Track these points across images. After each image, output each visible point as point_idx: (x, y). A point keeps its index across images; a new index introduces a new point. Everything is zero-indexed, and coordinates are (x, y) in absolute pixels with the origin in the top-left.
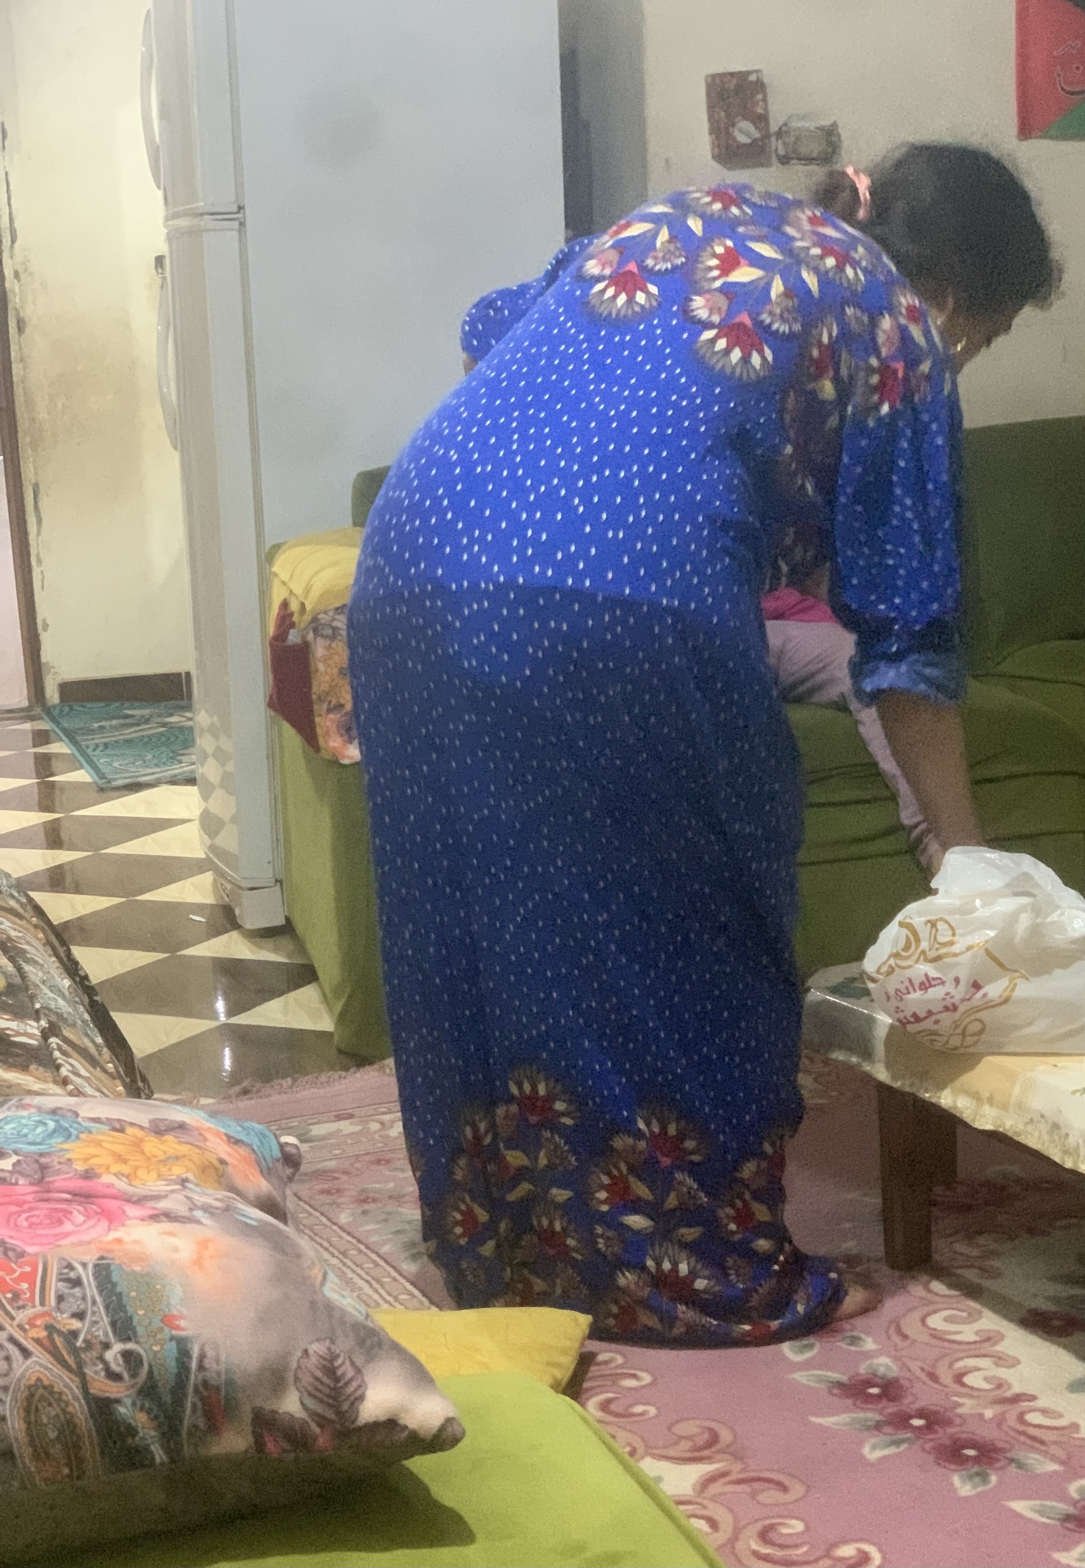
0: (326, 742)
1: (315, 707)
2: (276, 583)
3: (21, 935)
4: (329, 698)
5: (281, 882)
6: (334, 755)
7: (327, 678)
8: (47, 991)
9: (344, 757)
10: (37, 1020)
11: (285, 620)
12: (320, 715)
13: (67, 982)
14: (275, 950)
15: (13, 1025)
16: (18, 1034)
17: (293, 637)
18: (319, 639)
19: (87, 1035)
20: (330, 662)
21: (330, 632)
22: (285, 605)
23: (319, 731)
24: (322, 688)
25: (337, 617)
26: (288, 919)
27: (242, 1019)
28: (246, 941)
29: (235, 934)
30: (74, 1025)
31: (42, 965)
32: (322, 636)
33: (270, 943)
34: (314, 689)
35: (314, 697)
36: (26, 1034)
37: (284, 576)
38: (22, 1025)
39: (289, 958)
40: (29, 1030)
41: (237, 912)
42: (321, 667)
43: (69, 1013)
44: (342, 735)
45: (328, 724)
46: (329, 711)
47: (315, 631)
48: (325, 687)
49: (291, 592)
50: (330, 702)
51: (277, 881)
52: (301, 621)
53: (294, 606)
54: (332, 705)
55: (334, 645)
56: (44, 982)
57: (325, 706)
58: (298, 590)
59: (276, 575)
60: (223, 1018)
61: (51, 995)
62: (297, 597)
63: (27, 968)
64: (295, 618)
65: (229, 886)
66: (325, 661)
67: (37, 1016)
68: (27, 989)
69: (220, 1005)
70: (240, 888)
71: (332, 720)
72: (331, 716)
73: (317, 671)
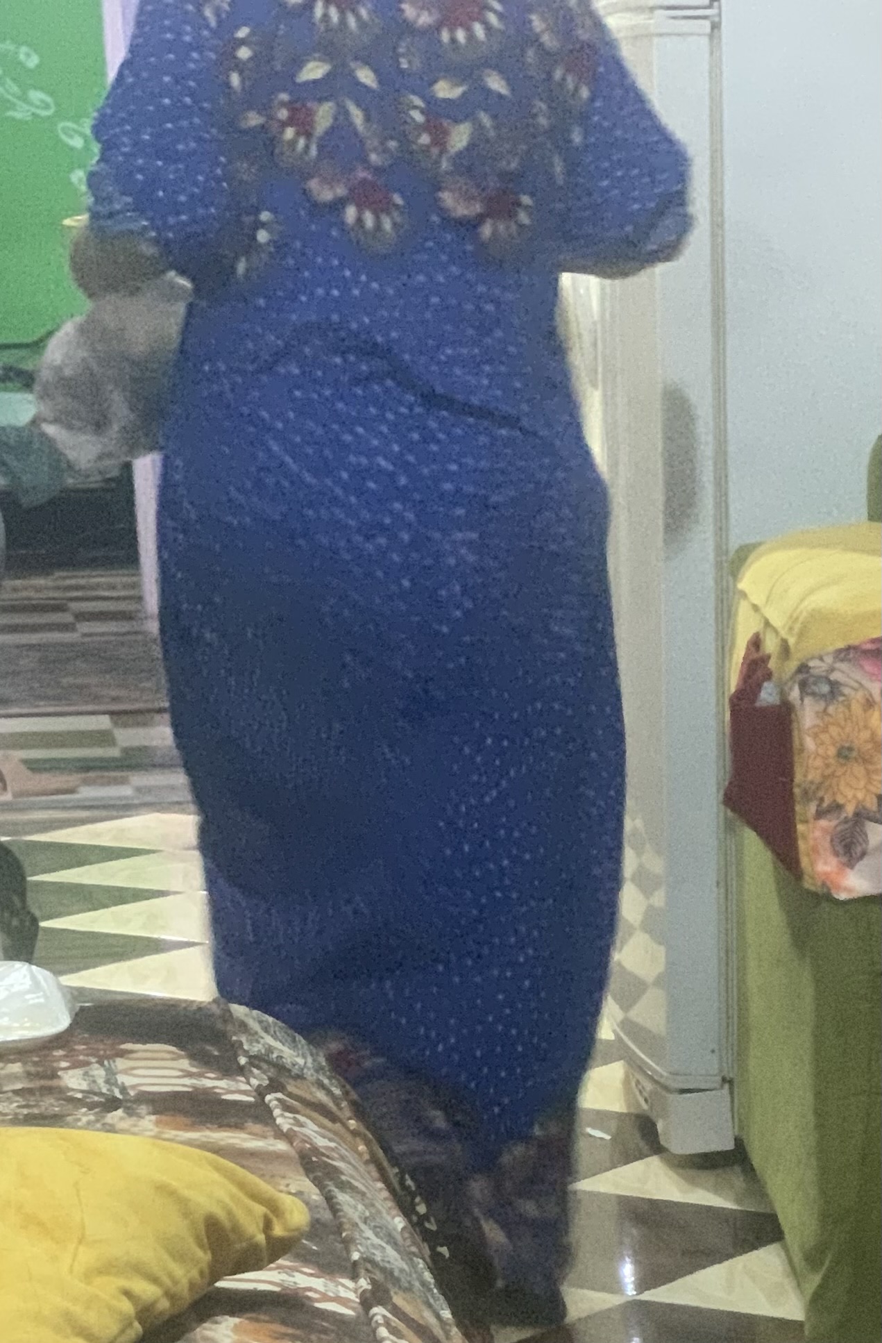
0: (812, 864)
1: (798, 808)
2: (743, 610)
3: (333, 1145)
4: (820, 794)
5: (731, 1082)
6: (824, 884)
7: (819, 762)
8: (369, 1233)
9: (839, 888)
10: (354, 1277)
11: (756, 668)
12: (806, 822)
13: (399, 1222)
14: (716, 1190)
15: (318, 1284)
16: (325, 1298)
17: (768, 695)
18: (808, 700)
19: (430, 1306)
20: (824, 737)
21: (825, 689)
22: (756, 643)
23: (802, 845)
24: (810, 777)
25: (838, 665)
26: (739, 1142)
27: (662, 1295)
28: (671, 1173)
29: (654, 1162)
30: (409, 1289)
31: (363, 1194)
32: (813, 694)
33: (708, 1177)
34: (798, 778)
35: (797, 791)
36: (338, 1299)
37: (756, 599)
38: (331, 1285)
39: (738, 1201)
40: (343, 1293)
41: (660, 1126)
42: (810, 743)
43: (402, 1270)
44: (836, 854)
45: (818, 834)
46: (820, 814)
47: (803, 685)
48: (814, 776)
49: (767, 624)
50: (822, 799)
51: (724, 1080)
52: (783, 669)
53: (770, 645)
54: (825, 805)
55: (831, 709)
56: (365, 1221)
57: (812, 808)
58: (777, 621)
59: (744, 595)
60: (630, 1291)
61: (377, 1241)
62: (776, 631)
63: (342, 1198)
64: (772, 664)
65: (649, 1086)
66: (815, 736)
67: (353, 1272)
68: (339, 1228)
69: (628, 1272)
70: (667, 1089)
71: (825, 830)
72: (823, 823)
73: (802, 750)
